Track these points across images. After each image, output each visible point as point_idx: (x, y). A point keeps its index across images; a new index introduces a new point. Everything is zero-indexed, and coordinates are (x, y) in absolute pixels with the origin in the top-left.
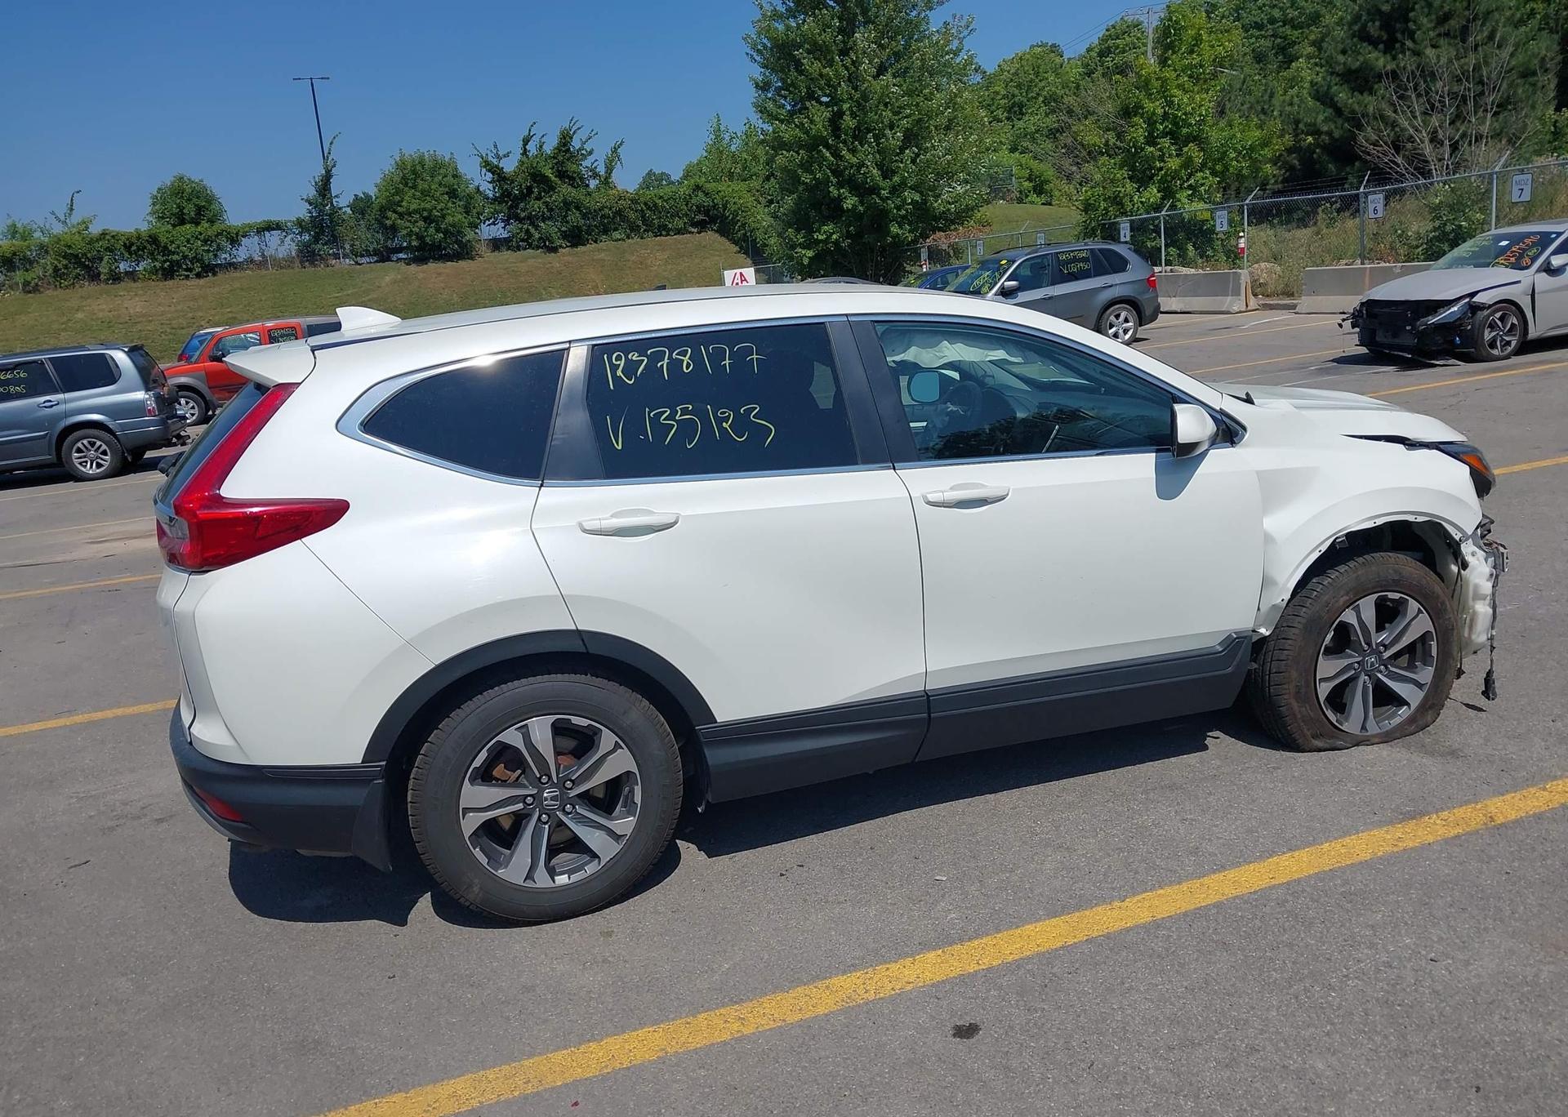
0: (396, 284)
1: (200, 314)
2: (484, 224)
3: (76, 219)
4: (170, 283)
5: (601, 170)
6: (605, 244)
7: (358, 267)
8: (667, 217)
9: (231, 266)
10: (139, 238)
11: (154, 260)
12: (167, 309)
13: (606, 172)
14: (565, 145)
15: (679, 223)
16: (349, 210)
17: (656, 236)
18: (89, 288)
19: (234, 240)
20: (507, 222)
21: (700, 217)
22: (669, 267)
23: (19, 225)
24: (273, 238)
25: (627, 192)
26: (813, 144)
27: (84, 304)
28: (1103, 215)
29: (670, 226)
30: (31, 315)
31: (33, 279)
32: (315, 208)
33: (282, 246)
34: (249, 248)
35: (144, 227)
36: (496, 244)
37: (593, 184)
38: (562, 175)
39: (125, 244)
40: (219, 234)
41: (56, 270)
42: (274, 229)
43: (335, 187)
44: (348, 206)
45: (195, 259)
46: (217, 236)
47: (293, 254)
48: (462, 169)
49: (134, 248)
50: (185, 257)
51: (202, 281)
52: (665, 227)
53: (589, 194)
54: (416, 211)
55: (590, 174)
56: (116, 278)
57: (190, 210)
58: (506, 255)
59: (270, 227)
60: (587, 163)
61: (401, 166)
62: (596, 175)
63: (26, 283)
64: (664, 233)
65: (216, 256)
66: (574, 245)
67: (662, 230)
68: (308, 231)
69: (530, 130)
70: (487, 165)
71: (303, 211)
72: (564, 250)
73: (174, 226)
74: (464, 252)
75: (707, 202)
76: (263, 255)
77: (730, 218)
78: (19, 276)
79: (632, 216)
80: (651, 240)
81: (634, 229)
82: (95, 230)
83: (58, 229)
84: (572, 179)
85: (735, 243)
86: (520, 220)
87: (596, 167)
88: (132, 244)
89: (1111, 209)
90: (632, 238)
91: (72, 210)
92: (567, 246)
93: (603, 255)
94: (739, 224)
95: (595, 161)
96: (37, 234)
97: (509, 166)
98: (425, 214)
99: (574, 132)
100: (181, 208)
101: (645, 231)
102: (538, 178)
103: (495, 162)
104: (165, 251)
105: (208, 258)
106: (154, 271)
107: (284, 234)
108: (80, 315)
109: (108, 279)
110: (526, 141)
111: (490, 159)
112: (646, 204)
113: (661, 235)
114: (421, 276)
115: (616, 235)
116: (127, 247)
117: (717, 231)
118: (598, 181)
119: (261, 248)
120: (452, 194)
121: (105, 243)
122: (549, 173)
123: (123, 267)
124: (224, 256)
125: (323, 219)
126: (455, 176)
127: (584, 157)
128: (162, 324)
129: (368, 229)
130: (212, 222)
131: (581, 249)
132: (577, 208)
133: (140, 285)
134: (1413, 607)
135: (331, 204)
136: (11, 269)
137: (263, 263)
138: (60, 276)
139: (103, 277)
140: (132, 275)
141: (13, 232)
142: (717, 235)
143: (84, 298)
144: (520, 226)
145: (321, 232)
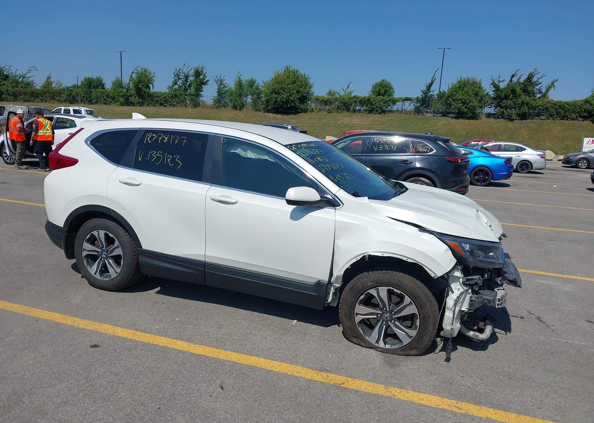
0: (444, 125)
1: (374, 126)
2: (486, 107)
3: (349, 91)
4: (370, 115)
5: (544, 90)
6: (536, 120)
7: (434, 117)
8: (569, 112)
9: (391, 111)
10: (365, 99)
11: (367, 106)
12: (365, 123)
13: (545, 92)
14: (531, 78)
15: (574, 116)
16: (436, 96)
17: (561, 120)
18: (346, 113)
19: (394, 102)
20: (496, 107)
21: (585, 114)
23: (332, 91)
24: (407, 103)
25: (553, 100)
29: (569, 116)
30: (326, 120)
31: (331, 109)
32: (424, 94)
33: (409, 107)
34: (398, 106)
35: (367, 95)
36: (489, 115)
37: (538, 96)
38: (525, 91)
39: (360, 100)
40: (390, 100)
41: (338, 106)
42: (408, 100)
43: (432, 88)
44: (436, 95)
45: (380, 108)
47: (413, 110)
48: (482, 86)
49: (362, 102)
50: (377, 107)
51: (379, 116)
52: (566, 117)
53: (535, 100)
54: (460, 100)
55: (538, 91)
56: (354, 111)
57: (383, 91)
58: (492, 120)
60: (537, 87)
61: (460, 82)
62: (540, 92)
63: (329, 110)
64: (565, 119)
65: (387, 107)
66: (522, 119)
67: (564, 117)
68: (419, 102)
69: (516, 72)
70: (493, 84)
71: (419, 95)
72: (516, 121)
73: (376, 96)
74: (474, 116)
75: (591, 108)
76: (402, 109)
78: (327, 107)
79: (552, 110)
80: (558, 121)
81: (551, 115)
82: (353, 95)
83: (342, 93)
84: (529, 93)
87: (541, 89)
88: (362, 101)
90: (550, 119)
91: (348, 88)
92: (519, 120)
93: (533, 124)
95: (541, 86)
96: (336, 95)
97: (502, 86)
98: (463, 101)
99: (535, 75)
100: (380, 90)
101: (557, 117)
102: (514, 91)
103: (497, 83)
104: (371, 104)
105: (384, 108)
106: (366, 111)
107: (411, 102)
108: (339, 122)
109: (352, 111)
110: (513, 76)
111: (496, 82)
112: (560, 106)
113: (564, 120)
114: (454, 123)
115: (542, 117)
116: (360, 102)
117: (591, 121)
118: (541, 95)
119: (402, 106)
120: (476, 94)
121: (354, 99)
122: (518, 90)
123: (357, 108)
124: (389, 108)
125: (426, 99)
126: (480, 88)
127: (537, 85)
128: (361, 128)
129: (441, 104)
130: (389, 96)
131: (524, 121)
132: (527, 105)
133: (360, 114)
134: (407, 300)
135: (430, 94)
136: (326, 105)
137: (401, 112)
138: (338, 109)
139: (351, 110)
140: (359, 111)
141: (330, 93)
142: (591, 123)
143: (343, 117)
144: (501, 109)
145: (424, 103)
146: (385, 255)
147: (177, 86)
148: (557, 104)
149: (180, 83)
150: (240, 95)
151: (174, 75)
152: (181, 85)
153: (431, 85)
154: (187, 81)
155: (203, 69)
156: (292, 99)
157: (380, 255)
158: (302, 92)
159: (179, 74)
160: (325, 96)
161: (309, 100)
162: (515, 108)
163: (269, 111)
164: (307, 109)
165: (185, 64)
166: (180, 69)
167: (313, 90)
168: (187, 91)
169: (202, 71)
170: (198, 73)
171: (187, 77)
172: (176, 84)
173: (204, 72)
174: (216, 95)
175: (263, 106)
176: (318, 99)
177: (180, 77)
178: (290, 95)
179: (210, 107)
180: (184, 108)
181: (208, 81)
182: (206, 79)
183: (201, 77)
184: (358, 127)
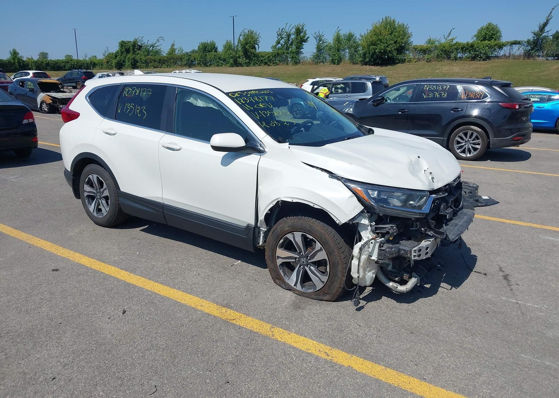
1: (475, 74)
3: (450, 38)
4: (472, 62)
7: (547, 61)
9: (497, 57)
10: (467, 45)
11: (470, 53)
12: (466, 71)
16: (551, 37)
18: (446, 61)
19: (501, 47)
23: (432, 39)
24: (516, 47)
27: (441, 67)
30: (424, 69)
31: (430, 57)
32: (536, 36)
33: (518, 51)
34: (505, 51)
35: (471, 41)
39: (462, 47)
40: (496, 45)
41: (438, 55)
42: (517, 44)
43: (547, 29)
44: (551, 36)
45: (485, 54)
46: (494, 46)
47: (522, 54)
49: (464, 49)
50: (481, 53)
51: (483, 62)
56: (456, 59)
57: (489, 35)
59: (515, 43)
63: (428, 59)
65: (492, 53)
68: (531, 45)
71: (531, 37)
73: (481, 41)
76: (510, 54)
78: (426, 56)
82: (454, 42)
83: (443, 41)
88: (464, 47)
91: (450, 35)
96: (436, 43)
100: (486, 34)
104: (475, 50)
105: (489, 54)
106: (468, 58)
107: (521, 46)
108: (438, 71)
109: (453, 59)
116: (462, 48)
119: (510, 51)
121: (455, 47)
123: (459, 55)
124: (495, 53)
125: (538, 41)
129: (557, 46)
130: (495, 40)
133: (462, 62)
134: (318, 246)
135: (544, 35)
136: (425, 54)
137: (509, 57)
138: (438, 57)
139: (451, 58)
140: (461, 58)
141: (429, 41)
143: (442, 65)
145: (536, 46)
146: (295, 201)
147: (280, 45)
149: (282, 42)
150: (338, 50)
151: (278, 34)
152: (283, 43)
153: (545, 24)
154: (289, 40)
155: (303, 27)
156: (389, 49)
157: (290, 200)
158: (399, 42)
159: (282, 34)
160: (424, 45)
161: (407, 50)
163: (366, 64)
164: (405, 59)
165: (287, 24)
166: (283, 29)
167: (412, 39)
168: (288, 50)
169: (303, 28)
170: (298, 31)
171: (289, 36)
172: (279, 43)
173: (305, 29)
174: (315, 50)
175: (360, 59)
176: (416, 49)
177: (283, 36)
178: (387, 46)
179: (310, 64)
180: (286, 66)
181: (308, 37)
182: (306, 37)
183: (302, 34)
184: (458, 75)
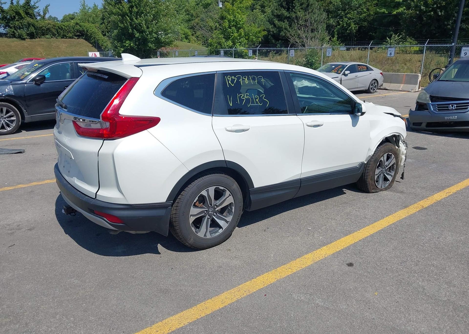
5: (42, 13)
6: (43, 39)
8: (66, 32)
13: (43, 15)
14: (28, 3)
15: (70, 35)
17: (62, 38)
20: (5, 27)
21: (78, 34)
22: (68, 49)
26: (123, 15)
28: (216, 48)
29: (67, 35)
37: (38, 18)
38: (27, 13)
52: (65, 36)
53: (37, 21)
55: (37, 14)
58: (5, 39)
60: (36, 10)
62: (39, 15)
64: (65, 37)
66: (32, 38)
67: (64, 37)
75: (81, 29)
77: (89, 35)
79: (54, 31)
80: (60, 39)
81: (54, 35)
84: (31, 15)
85: (91, 43)
86: (11, 28)
87: (40, 12)
89: (218, 46)
90: (53, 38)
92: (29, 39)
93: (43, 43)
94: (93, 37)
95: (40, 10)
97: (6, 7)
101: (58, 36)
102: (18, 13)
112: (58, 27)
113: (64, 38)
115: (47, 36)
117: (84, 39)
118: (40, 17)
122: (21, 12)
127: (35, 8)
131: (34, 40)
132: (33, 26)
134: (393, 157)
142: (84, 40)
144: (11, 30)
148: (56, 25)
162: (23, 28)
